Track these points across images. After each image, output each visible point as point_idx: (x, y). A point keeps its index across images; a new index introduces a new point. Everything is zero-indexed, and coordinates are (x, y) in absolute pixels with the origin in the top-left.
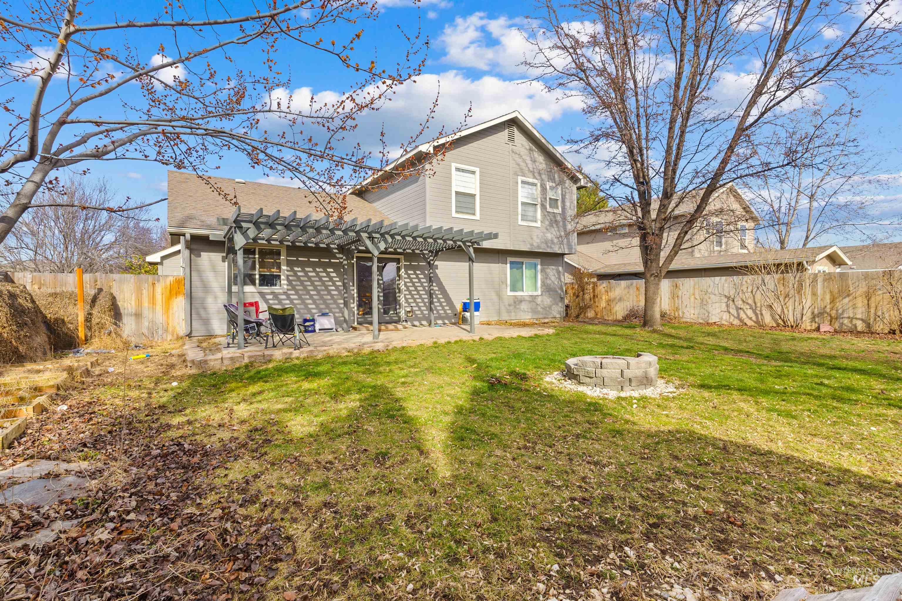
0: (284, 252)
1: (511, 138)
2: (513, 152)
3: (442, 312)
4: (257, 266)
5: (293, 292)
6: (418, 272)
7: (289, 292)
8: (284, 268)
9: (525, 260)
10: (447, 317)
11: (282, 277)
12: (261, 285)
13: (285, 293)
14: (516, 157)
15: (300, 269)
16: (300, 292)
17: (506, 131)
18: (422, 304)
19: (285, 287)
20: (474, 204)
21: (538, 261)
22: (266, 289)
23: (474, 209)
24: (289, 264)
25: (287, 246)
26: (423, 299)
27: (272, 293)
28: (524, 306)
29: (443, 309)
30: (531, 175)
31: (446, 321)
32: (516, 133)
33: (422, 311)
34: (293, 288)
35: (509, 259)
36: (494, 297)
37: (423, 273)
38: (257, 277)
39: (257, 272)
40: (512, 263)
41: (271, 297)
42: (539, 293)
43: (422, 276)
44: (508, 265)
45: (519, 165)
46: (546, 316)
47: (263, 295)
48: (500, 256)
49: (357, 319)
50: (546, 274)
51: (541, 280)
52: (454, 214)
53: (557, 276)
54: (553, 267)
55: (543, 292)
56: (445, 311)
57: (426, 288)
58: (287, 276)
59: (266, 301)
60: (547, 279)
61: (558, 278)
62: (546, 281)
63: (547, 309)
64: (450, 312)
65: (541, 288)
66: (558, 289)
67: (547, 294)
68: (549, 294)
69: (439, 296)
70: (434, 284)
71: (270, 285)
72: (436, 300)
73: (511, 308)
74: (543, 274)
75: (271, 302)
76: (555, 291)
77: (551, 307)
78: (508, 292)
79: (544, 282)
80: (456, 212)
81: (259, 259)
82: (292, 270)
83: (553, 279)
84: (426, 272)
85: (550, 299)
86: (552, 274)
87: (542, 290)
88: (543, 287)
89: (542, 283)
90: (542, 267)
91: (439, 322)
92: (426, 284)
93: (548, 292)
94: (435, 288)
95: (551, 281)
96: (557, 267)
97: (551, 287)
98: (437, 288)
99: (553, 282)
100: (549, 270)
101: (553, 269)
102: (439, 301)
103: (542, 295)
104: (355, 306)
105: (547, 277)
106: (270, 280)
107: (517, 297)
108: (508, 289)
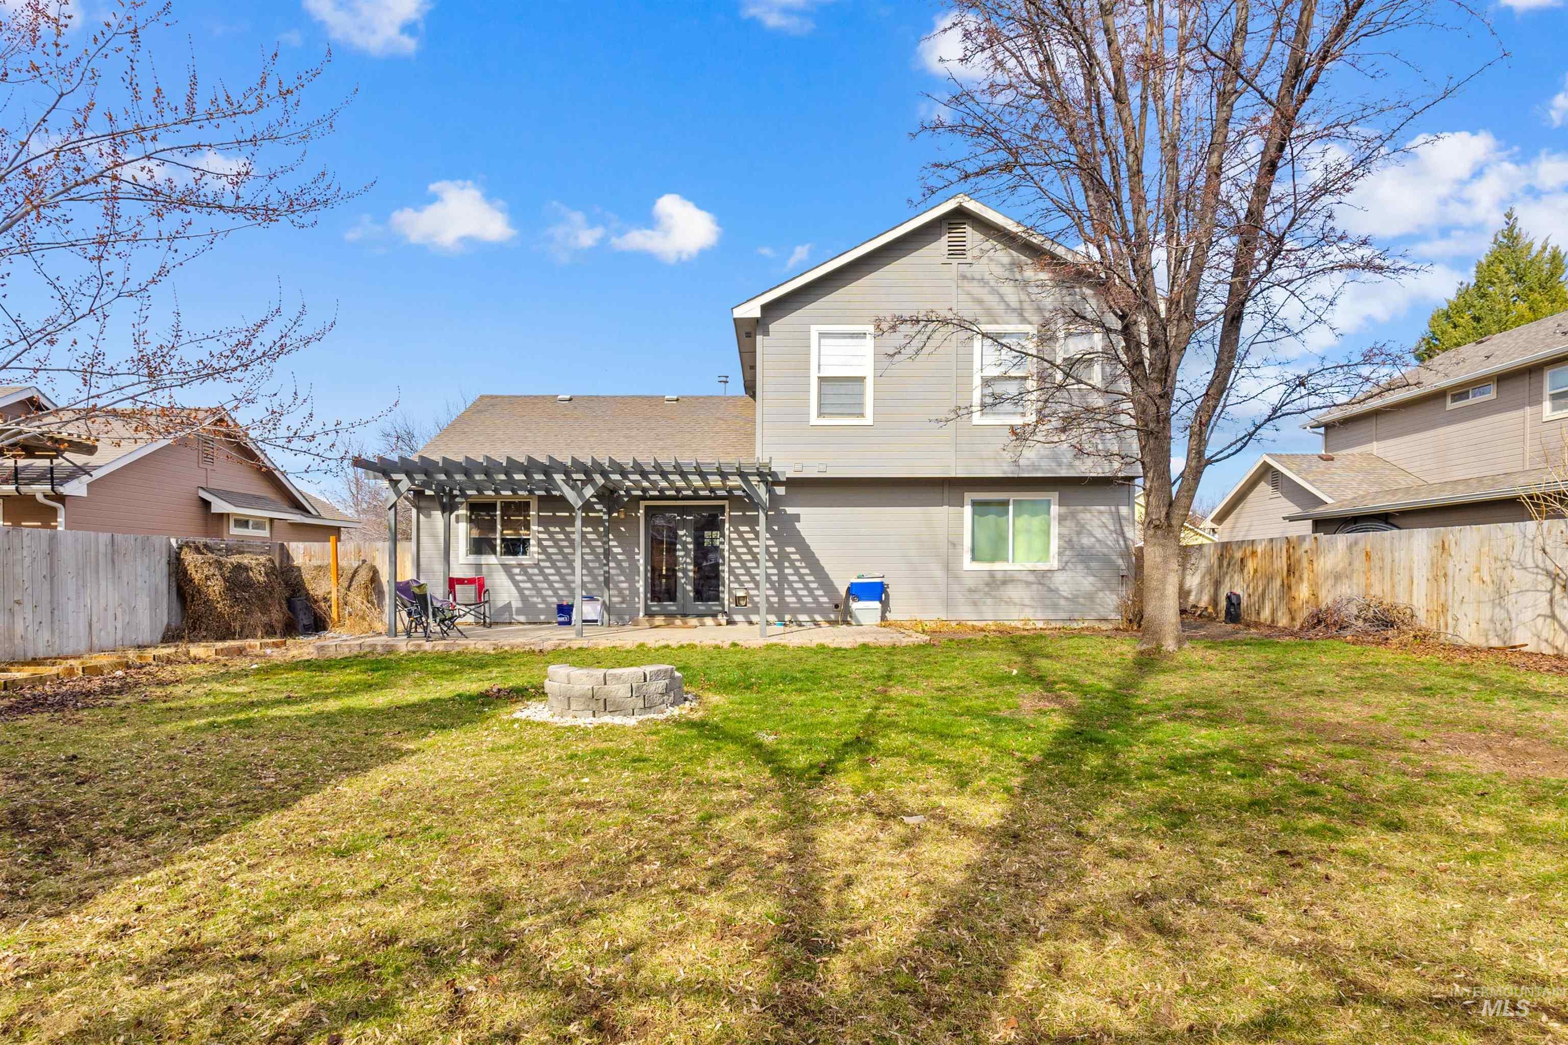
1: (957, 251)
2: (964, 277)
3: (809, 600)
4: (499, 527)
5: (548, 564)
7: (542, 564)
8: (534, 528)
9: (1012, 496)
10: (819, 608)
11: (532, 542)
12: (504, 554)
13: (537, 565)
14: (977, 290)
15: (557, 529)
16: (559, 564)
17: (945, 239)
19: (536, 556)
20: (862, 394)
21: (1054, 496)
22: (511, 560)
23: (862, 405)
24: (541, 521)
25: (539, 496)
27: (520, 565)
28: (1015, 593)
29: (811, 592)
30: (1014, 317)
31: (818, 618)
32: (971, 235)
34: (549, 557)
35: (969, 496)
36: (938, 573)
38: (498, 542)
39: (498, 536)
40: (974, 503)
41: (517, 571)
42: (1054, 564)
44: (968, 510)
45: (980, 302)
46: (1076, 616)
47: (507, 568)
48: (946, 491)
49: (647, 607)
50: (1078, 523)
51: (1061, 536)
52: (814, 420)
53: (1112, 528)
54: (1102, 508)
55: (1067, 563)
56: (815, 598)
57: (776, 556)
58: (540, 541)
59: (511, 577)
60: (1079, 533)
61: (1115, 531)
62: (1075, 539)
63: (1081, 600)
64: (825, 599)
65: (1060, 554)
66: (1114, 557)
67: (1080, 567)
68: (1088, 568)
69: (803, 571)
70: (792, 549)
71: (515, 553)
72: (796, 578)
73: (976, 596)
74: (1068, 523)
75: (518, 578)
76: (1106, 560)
77: (1091, 597)
78: (967, 564)
79: (1070, 541)
80: (820, 414)
81: (502, 516)
82: (547, 531)
83: (1099, 533)
84: (776, 528)
85: (1091, 579)
86: (1096, 522)
87: (1065, 559)
88: (1067, 553)
89: (1062, 543)
90: (1064, 510)
91: (803, 618)
92: (775, 550)
93: (1082, 562)
94: (793, 557)
95: (1093, 540)
96: (1113, 508)
97: (1094, 552)
98: (797, 557)
99: (1098, 541)
100: (1088, 516)
101: (1101, 512)
102: (801, 577)
103: (1063, 569)
104: (641, 585)
105: (1081, 529)
106: (515, 547)
107: (991, 573)
108: (967, 556)
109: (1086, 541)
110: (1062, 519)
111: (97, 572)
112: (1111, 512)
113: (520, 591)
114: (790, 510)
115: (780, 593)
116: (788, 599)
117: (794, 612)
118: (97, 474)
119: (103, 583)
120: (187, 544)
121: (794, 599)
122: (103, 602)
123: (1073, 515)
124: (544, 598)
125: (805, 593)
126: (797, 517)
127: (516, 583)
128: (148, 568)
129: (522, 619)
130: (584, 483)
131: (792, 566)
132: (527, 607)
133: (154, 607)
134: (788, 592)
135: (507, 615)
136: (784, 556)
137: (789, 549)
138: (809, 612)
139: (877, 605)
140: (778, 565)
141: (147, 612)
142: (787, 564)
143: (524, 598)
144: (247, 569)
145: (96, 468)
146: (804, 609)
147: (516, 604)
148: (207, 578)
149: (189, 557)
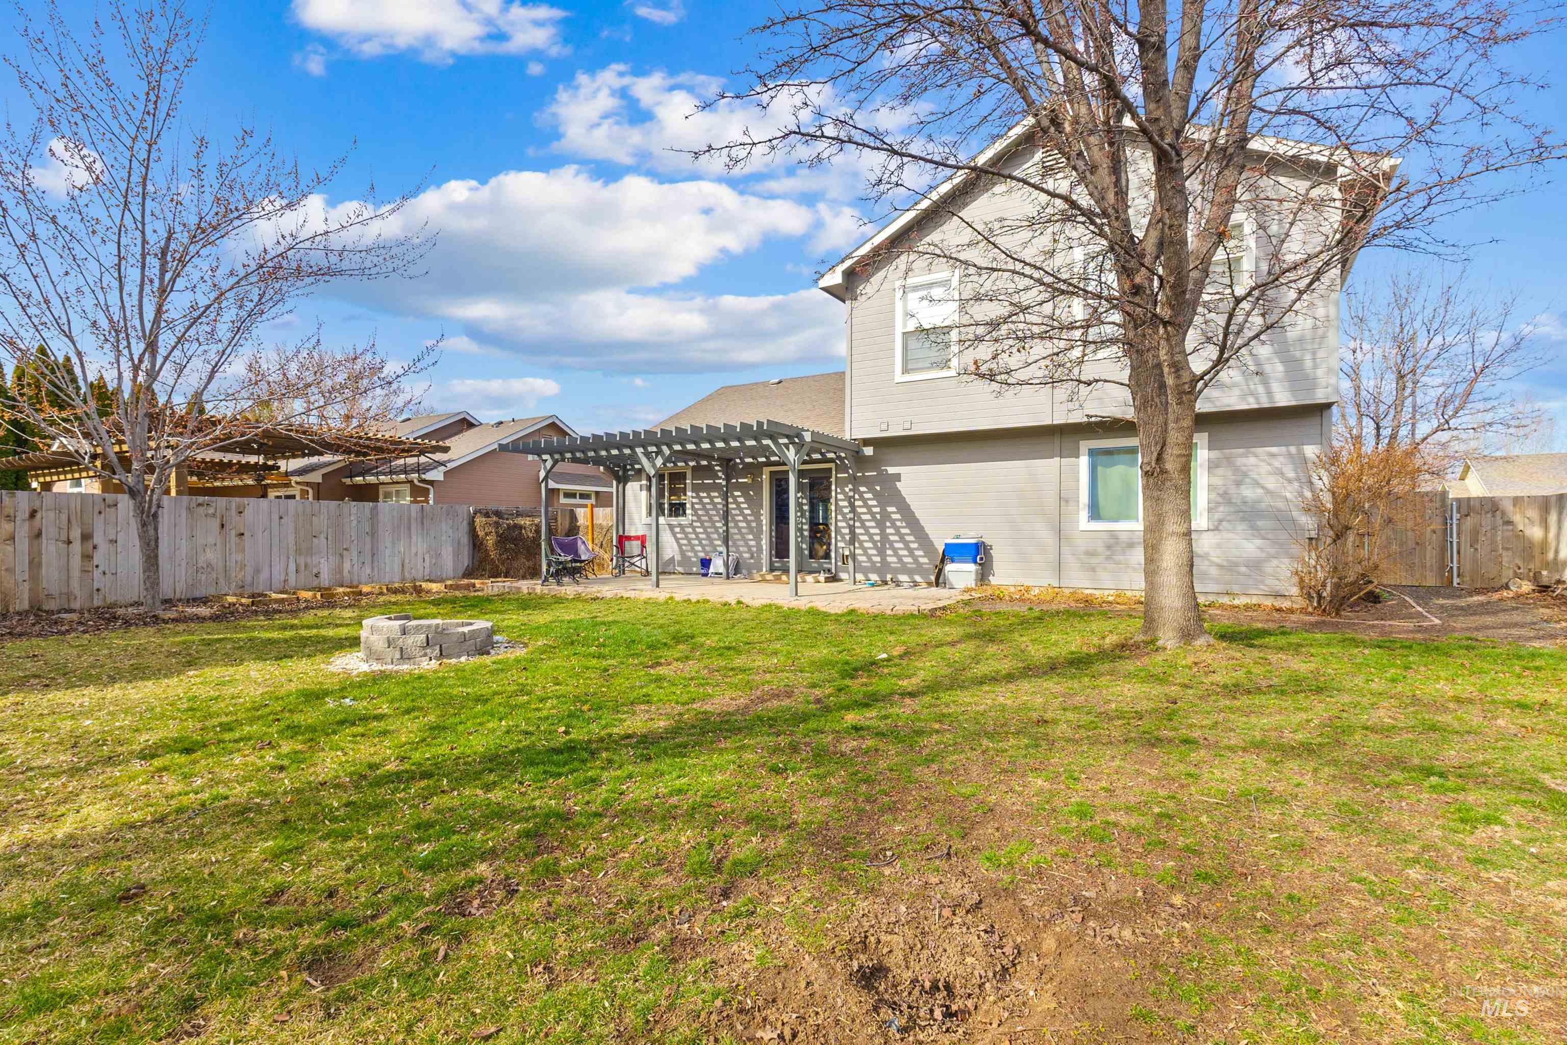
0: (689, 475)
3: (909, 560)
4: (667, 494)
5: (698, 524)
6: (863, 489)
7: (695, 524)
8: (689, 494)
10: (919, 569)
11: (688, 506)
12: (670, 515)
13: (691, 525)
15: (704, 494)
16: (706, 524)
18: (870, 545)
19: (691, 517)
22: (674, 521)
23: (948, 356)
24: (696, 489)
25: (692, 467)
26: (871, 536)
27: (680, 525)
29: (911, 552)
31: (918, 578)
33: (869, 557)
34: (699, 520)
35: (1085, 445)
36: (1047, 534)
37: (871, 490)
38: (667, 506)
39: (666, 500)
40: (1092, 453)
41: (677, 530)
42: (1202, 522)
43: (869, 496)
44: (1084, 461)
46: (1236, 589)
47: (671, 527)
48: (1057, 441)
49: (771, 563)
50: (1236, 470)
51: (1211, 488)
52: (899, 377)
53: (1291, 475)
54: (1274, 450)
55: (1221, 521)
56: (915, 559)
57: (878, 516)
58: (693, 504)
59: (674, 534)
60: (1238, 484)
61: (1298, 479)
62: (1233, 490)
63: (1243, 569)
64: (925, 560)
65: (1210, 510)
66: (1295, 514)
67: (1241, 527)
68: (1253, 528)
69: (903, 531)
70: (893, 509)
71: (677, 515)
72: (896, 538)
73: (1094, 561)
74: (1220, 471)
75: (679, 536)
76: (1283, 520)
77: (1256, 565)
78: (1084, 522)
79: (1226, 493)
80: (905, 371)
81: (670, 484)
82: (698, 497)
83: (1271, 483)
84: (878, 488)
85: (1259, 542)
86: (1264, 468)
87: (1217, 516)
88: (1221, 509)
89: (1213, 496)
90: (1215, 454)
91: (903, 578)
92: (877, 510)
93: (1243, 519)
94: (894, 516)
95: (1260, 491)
96: (1293, 449)
97: (1263, 506)
98: (898, 516)
99: (1268, 491)
100: (1252, 460)
101: (1273, 455)
102: (902, 539)
103: (1216, 529)
104: (765, 544)
105: (1241, 477)
106: (678, 509)
107: (1112, 534)
108: (1084, 514)
109: (1249, 493)
110: (1213, 466)
111: (409, 529)
112: (1290, 454)
113: (680, 546)
114: (891, 470)
115: (882, 553)
116: (889, 559)
117: (896, 571)
118: (450, 466)
119: (414, 538)
120: (480, 511)
121: (894, 559)
122: (413, 550)
123: (1229, 460)
124: (696, 552)
125: (905, 553)
126: (898, 477)
127: (677, 540)
128: (452, 527)
129: (680, 569)
130: (657, 453)
131: (893, 525)
132: (685, 560)
133: (457, 554)
134: (889, 552)
135: (671, 566)
136: (886, 516)
137: (890, 509)
138: (910, 572)
139: (972, 567)
140: (881, 525)
141: (451, 557)
142: (888, 524)
143: (682, 552)
144: (521, 527)
145: (449, 461)
146: (905, 570)
147: (678, 558)
148: (487, 534)
149: (479, 520)
